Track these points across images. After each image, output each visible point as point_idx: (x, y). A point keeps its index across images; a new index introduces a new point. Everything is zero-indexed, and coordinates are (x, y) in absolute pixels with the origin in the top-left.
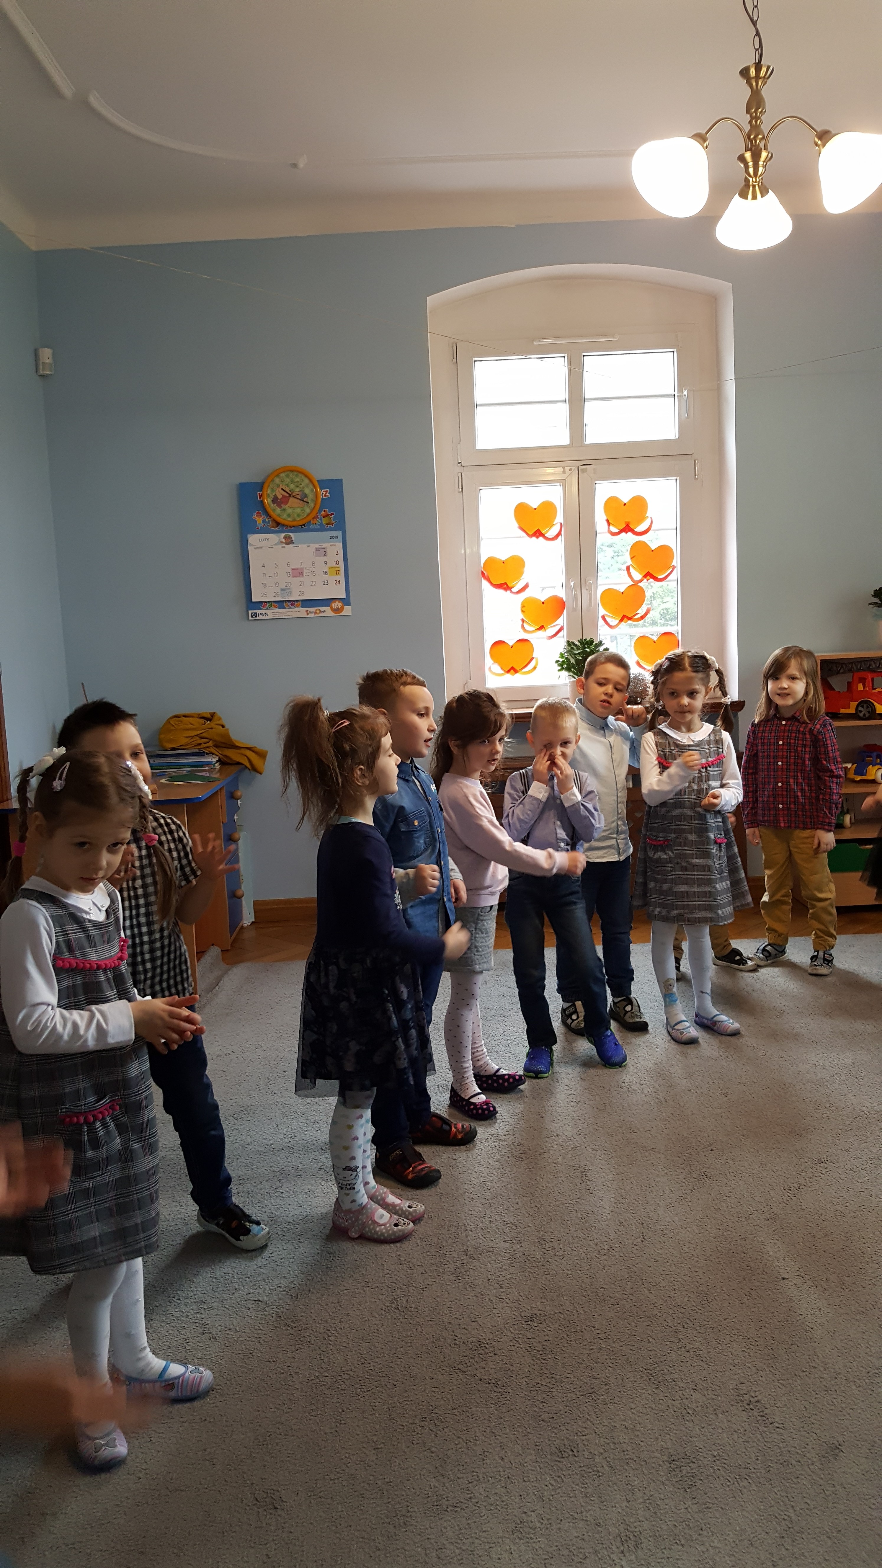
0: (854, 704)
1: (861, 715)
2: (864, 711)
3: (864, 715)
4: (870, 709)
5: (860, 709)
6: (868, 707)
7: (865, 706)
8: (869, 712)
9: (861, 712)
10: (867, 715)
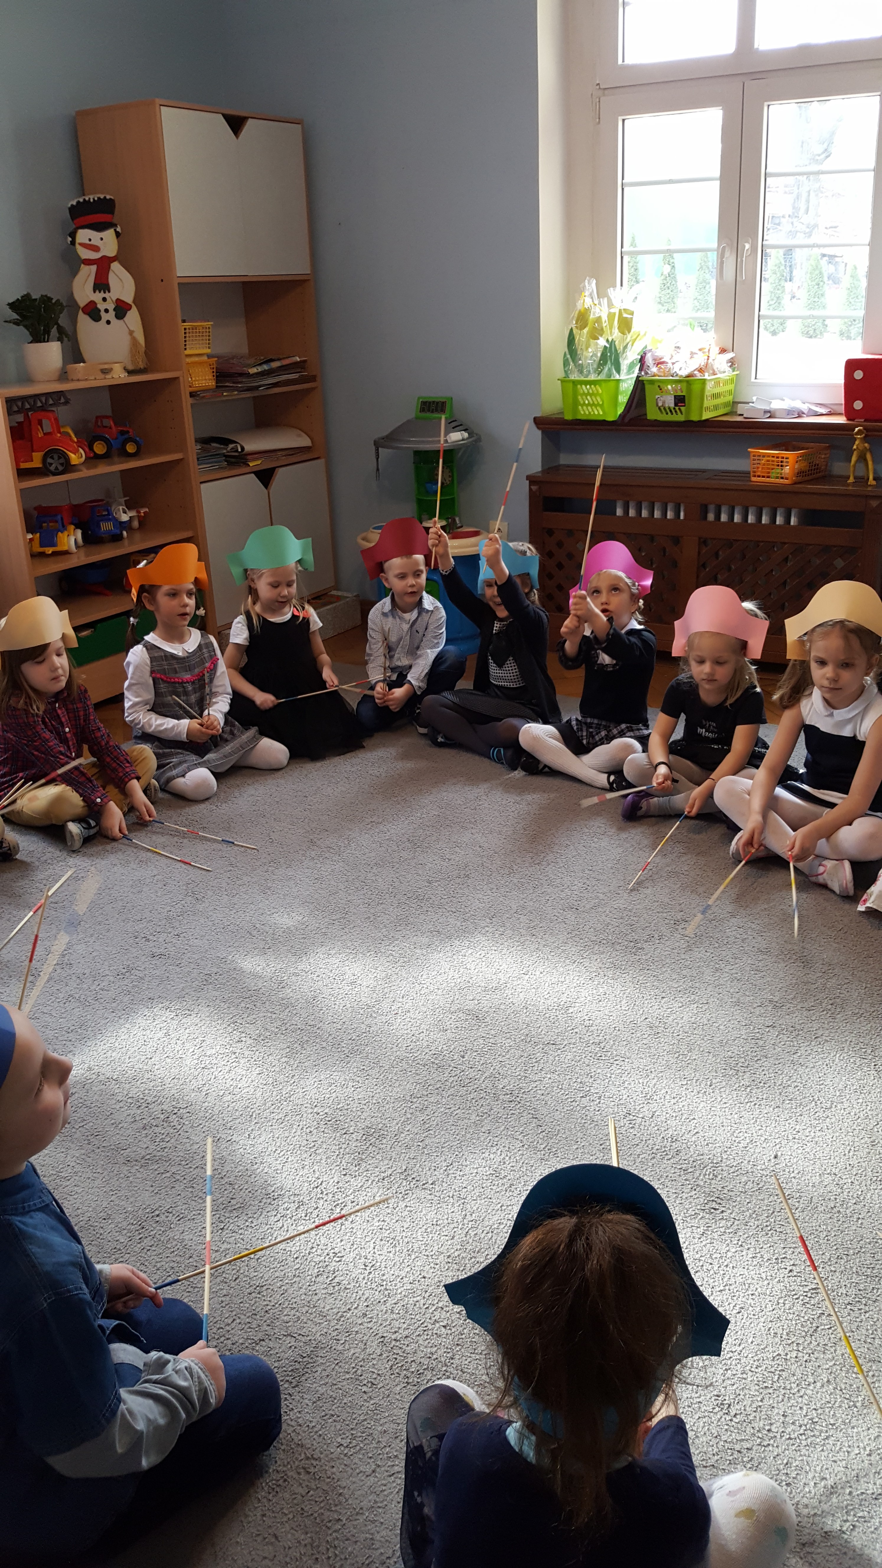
0: (37, 457)
1: (52, 468)
2: (54, 464)
3: (57, 468)
4: (62, 460)
5: (49, 460)
6: (59, 458)
7: (56, 456)
8: (62, 464)
9: (51, 464)
10: (61, 468)
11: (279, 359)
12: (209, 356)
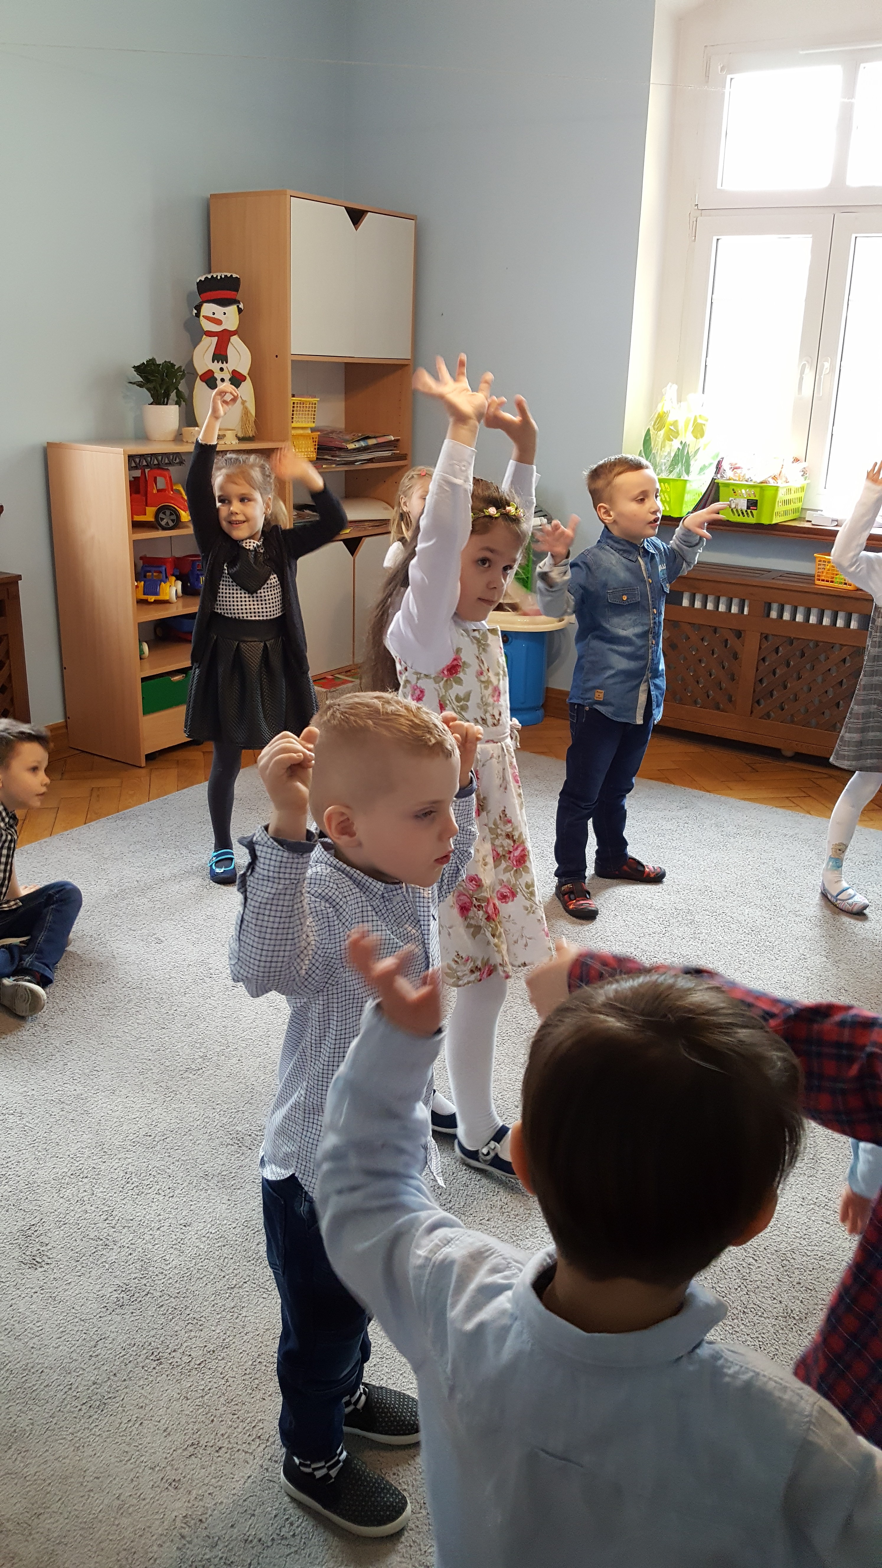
0: (151, 511)
1: (163, 523)
2: (166, 520)
3: (167, 524)
4: (174, 517)
6: (171, 514)
7: (168, 512)
8: (173, 521)
10: (171, 524)
11: (375, 437)
12: (313, 430)
